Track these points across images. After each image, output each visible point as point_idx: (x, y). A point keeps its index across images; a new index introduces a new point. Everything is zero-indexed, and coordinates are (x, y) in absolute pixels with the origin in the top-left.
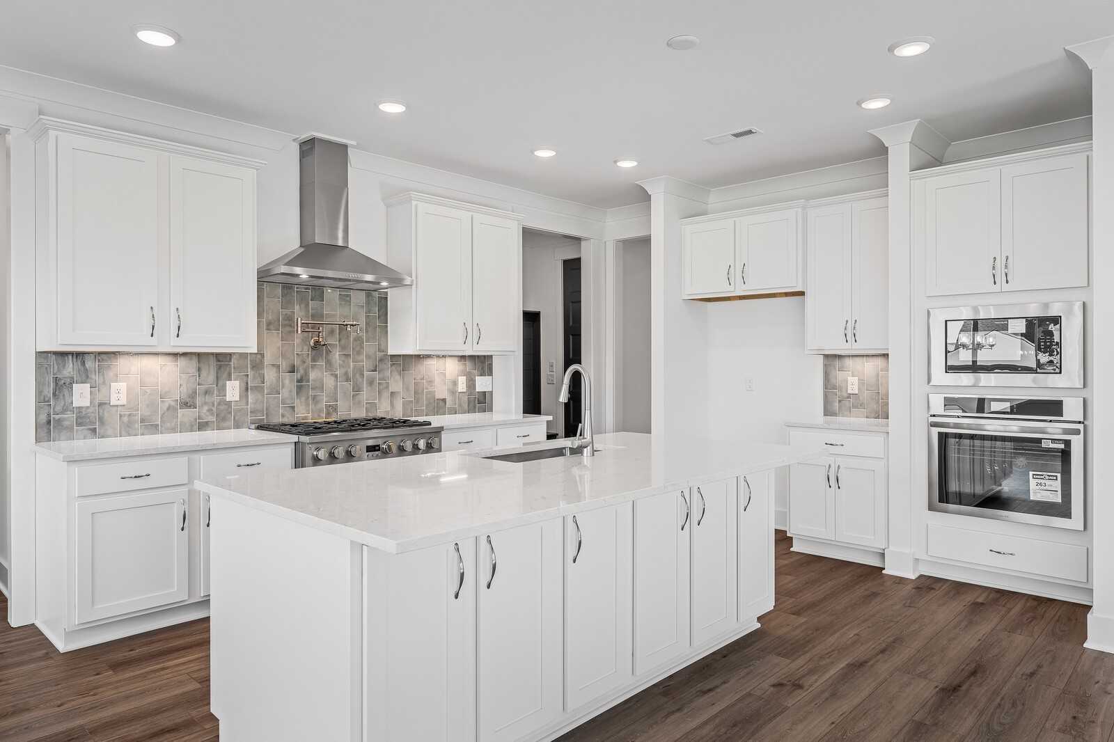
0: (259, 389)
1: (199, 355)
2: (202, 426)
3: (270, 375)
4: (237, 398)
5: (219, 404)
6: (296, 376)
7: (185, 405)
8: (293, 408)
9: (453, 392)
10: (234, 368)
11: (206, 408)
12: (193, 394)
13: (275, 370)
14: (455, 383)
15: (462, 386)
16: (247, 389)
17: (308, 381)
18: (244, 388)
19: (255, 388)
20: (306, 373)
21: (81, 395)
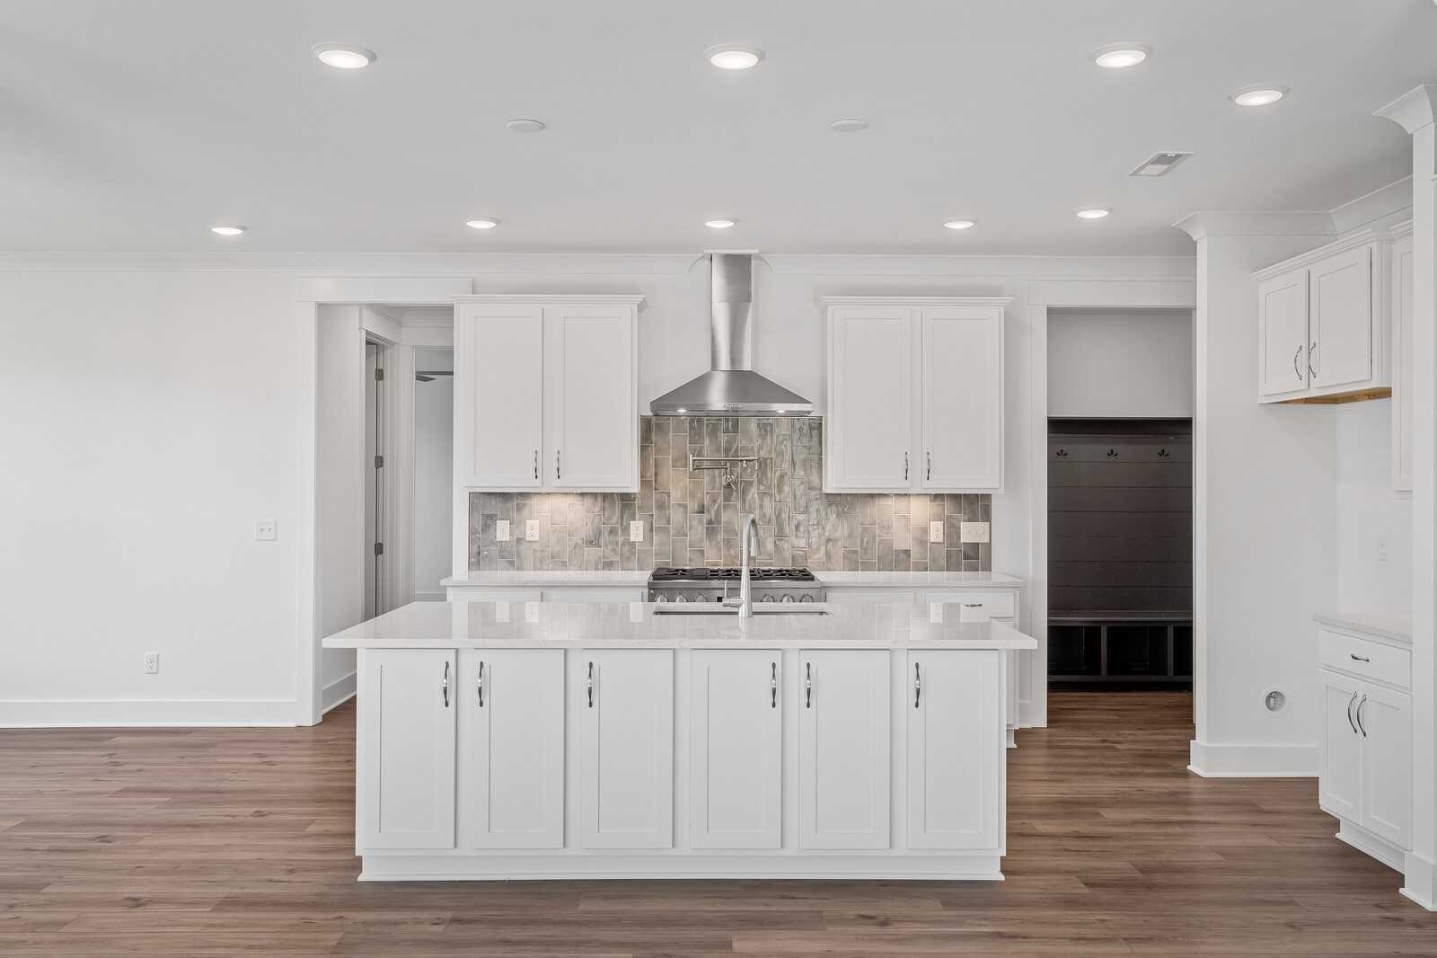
0: (664, 530)
1: (605, 496)
2: (609, 565)
3: (676, 516)
4: (641, 539)
5: (623, 544)
6: (706, 517)
7: (590, 543)
8: (702, 552)
9: (922, 542)
10: (639, 507)
11: (610, 547)
12: (599, 533)
13: (681, 510)
14: (925, 531)
15: (936, 532)
16: (652, 530)
17: (719, 523)
18: (648, 528)
19: (660, 529)
20: (718, 514)
21: (503, 531)
